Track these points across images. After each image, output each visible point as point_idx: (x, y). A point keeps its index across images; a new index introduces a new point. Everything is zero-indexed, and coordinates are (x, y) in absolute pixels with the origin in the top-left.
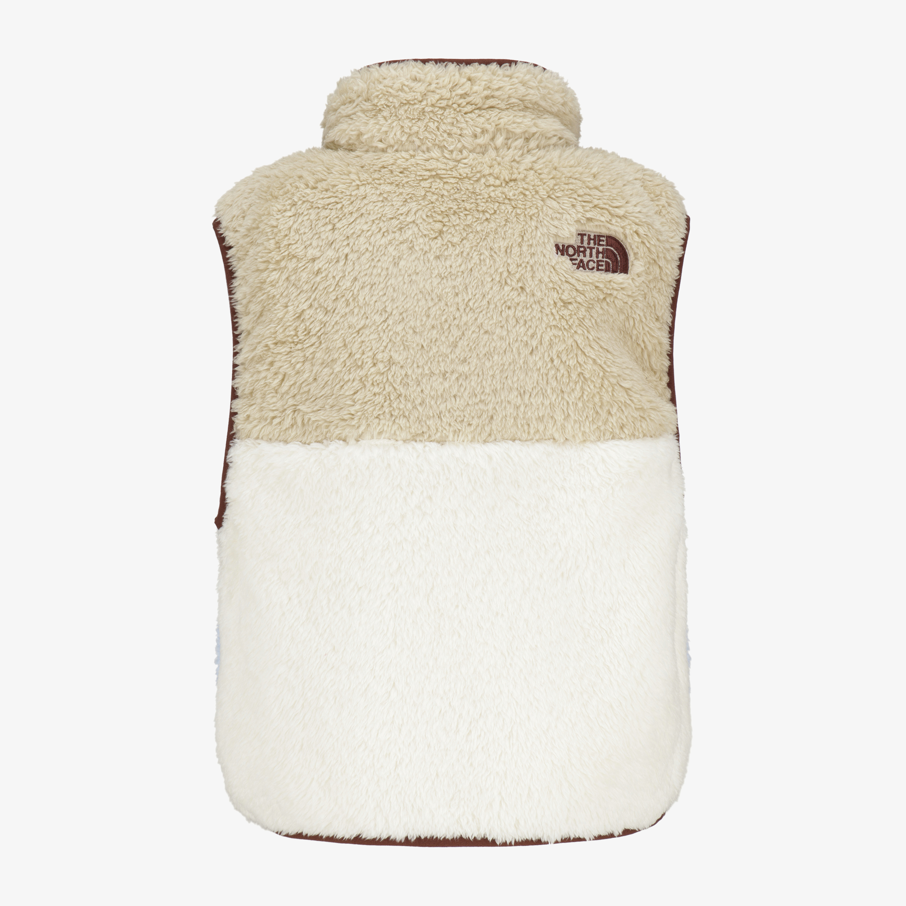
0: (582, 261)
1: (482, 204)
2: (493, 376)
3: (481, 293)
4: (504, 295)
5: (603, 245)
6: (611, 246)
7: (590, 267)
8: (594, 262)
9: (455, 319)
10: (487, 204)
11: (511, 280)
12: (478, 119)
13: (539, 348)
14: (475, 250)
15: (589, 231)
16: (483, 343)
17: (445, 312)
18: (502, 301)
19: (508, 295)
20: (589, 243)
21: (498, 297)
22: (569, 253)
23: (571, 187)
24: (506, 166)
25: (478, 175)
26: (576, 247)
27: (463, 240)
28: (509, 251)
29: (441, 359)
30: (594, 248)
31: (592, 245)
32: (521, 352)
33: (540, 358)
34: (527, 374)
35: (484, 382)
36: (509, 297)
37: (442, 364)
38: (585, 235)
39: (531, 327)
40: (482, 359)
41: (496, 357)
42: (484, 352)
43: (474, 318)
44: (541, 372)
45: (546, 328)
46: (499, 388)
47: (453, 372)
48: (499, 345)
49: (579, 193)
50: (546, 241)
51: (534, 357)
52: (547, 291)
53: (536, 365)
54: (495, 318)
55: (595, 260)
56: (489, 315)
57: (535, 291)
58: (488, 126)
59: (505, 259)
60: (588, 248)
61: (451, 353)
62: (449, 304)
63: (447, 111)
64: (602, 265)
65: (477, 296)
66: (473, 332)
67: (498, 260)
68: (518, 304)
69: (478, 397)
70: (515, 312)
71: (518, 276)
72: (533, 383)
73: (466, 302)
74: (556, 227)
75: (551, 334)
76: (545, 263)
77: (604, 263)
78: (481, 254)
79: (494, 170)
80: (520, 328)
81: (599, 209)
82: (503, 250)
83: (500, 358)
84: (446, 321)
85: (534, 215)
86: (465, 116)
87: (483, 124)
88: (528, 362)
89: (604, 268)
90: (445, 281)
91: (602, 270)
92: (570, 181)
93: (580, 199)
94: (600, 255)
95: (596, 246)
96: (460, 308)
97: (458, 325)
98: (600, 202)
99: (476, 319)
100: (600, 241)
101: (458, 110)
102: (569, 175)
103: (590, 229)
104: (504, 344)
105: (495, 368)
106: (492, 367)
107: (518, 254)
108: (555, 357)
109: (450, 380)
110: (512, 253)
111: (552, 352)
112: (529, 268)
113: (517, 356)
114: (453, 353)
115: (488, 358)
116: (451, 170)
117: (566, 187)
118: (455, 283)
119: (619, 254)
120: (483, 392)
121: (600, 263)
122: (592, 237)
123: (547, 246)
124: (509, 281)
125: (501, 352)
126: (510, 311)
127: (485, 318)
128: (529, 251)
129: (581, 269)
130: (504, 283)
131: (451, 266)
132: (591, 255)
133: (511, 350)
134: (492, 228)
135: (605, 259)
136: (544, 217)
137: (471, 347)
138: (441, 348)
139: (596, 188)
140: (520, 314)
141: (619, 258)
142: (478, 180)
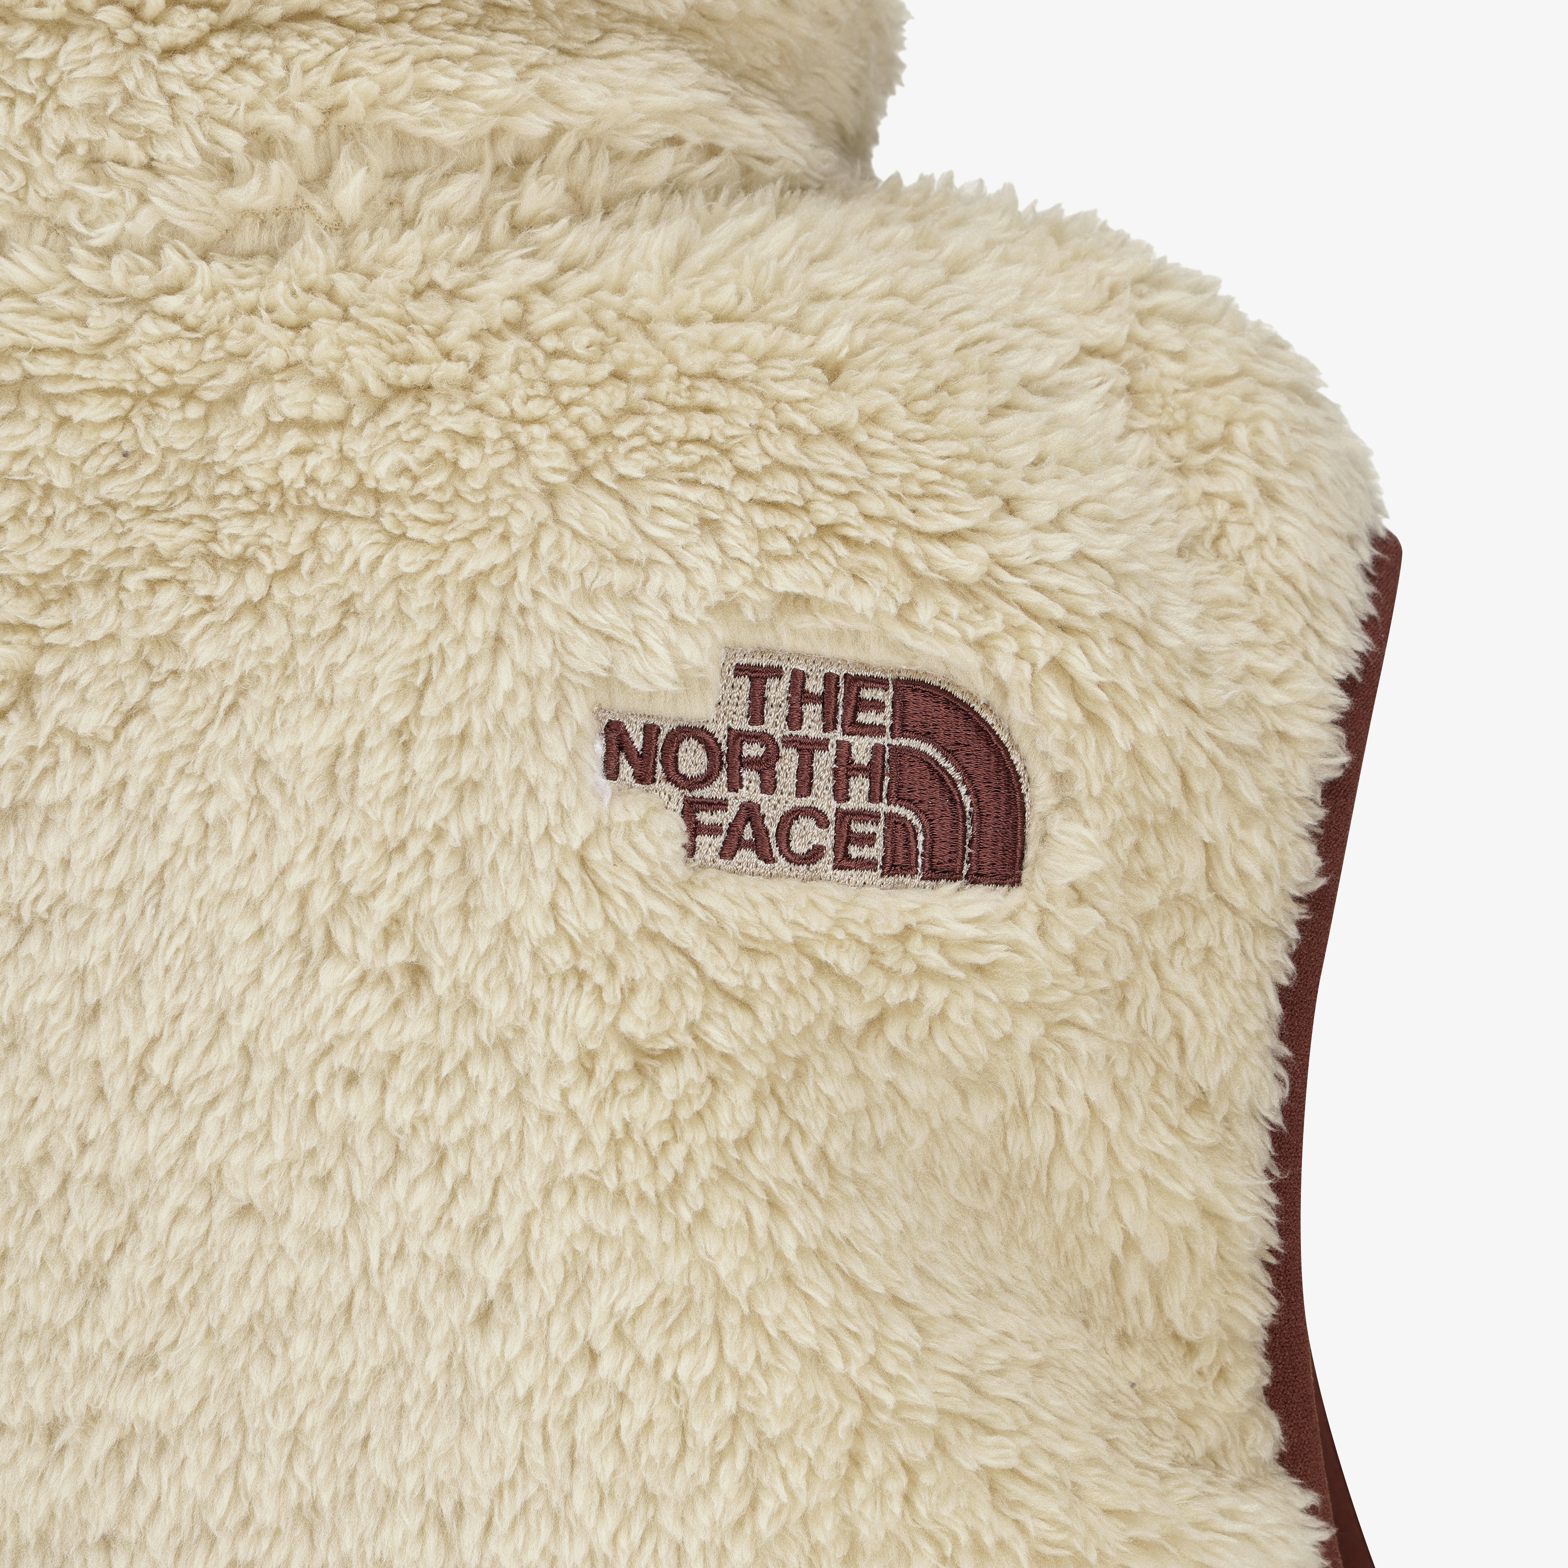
0: (750, 812)
1: (237, 526)
2: (295, 1438)
3: (204, 1003)
4: (318, 1012)
5: (877, 730)
6: (926, 737)
7: (799, 846)
8: (822, 821)
9: (84, 1146)
10: (261, 524)
11: (354, 932)
12: (226, 85)
13: (518, 1294)
14: (181, 771)
15: (799, 656)
16: (230, 1270)
17: (35, 1113)
18: (312, 1048)
19: (340, 1012)
20: (794, 719)
21: (287, 1028)
22: (683, 769)
23: (701, 426)
24: (375, 322)
25: (234, 374)
26: (722, 737)
27: (128, 718)
28: (343, 771)
29: (29, 1356)
30: (823, 745)
31: (812, 728)
32: (430, 1315)
33: (528, 1347)
34: (464, 1423)
35: (249, 1473)
36: (345, 1025)
37: (37, 1381)
38: (777, 672)
39: (466, 1178)
40: (235, 1351)
41: (300, 1344)
42: (239, 1319)
43: (176, 1141)
44: (537, 1416)
45: (547, 1193)
46: (325, 1499)
47: (92, 1418)
48: (310, 1279)
49: (740, 461)
50: (545, 714)
51: (496, 1340)
52: (540, 992)
53: (508, 1376)
54: (279, 1134)
55: (827, 804)
56: (249, 1122)
57: (478, 991)
58: (282, 122)
59: (320, 819)
60: (789, 742)
61: (79, 1320)
62: (55, 1068)
63: (74, 41)
64: (869, 840)
65: (185, 1023)
66: (179, 1214)
67: (285, 822)
68: (395, 1058)
69: (223, 1545)
70: (382, 1101)
71: (383, 907)
72: (501, 1464)
73: (133, 1053)
74: (609, 638)
75: (571, 1224)
76: (533, 835)
77: (878, 829)
78: (210, 792)
79: (310, 346)
80: (414, 1184)
81: (842, 550)
82: (315, 766)
83: (324, 1347)
84: (44, 1159)
85: (484, 575)
86: (162, 67)
87: (250, 107)
88: (471, 1368)
89: (876, 852)
90: (33, 944)
91: (866, 864)
92: (702, 398)
93: (744, 491)
94: (859, 786)
95: (837, 735)
96: (108, 1090)
97: (104, 1179)
98: (850, 511)
99: (190, 1144)
100: (860, 705)
101: (125, 35)
102: (697, 362)
103: (802, 646)
104: (336, 1277)
105: (300, 1403)
106: (283, 1391)
107: (390, 786)
108: (603, 1342)
109: (79, 1462)
110: (361, 782)
111: (588, 1316)
112: (442, 866)
113: (407, 1339)
114: (87, 1325)
115: (264, 1345)
116: (97, 353)
117: (677, 426)
118: (81, 956)
119: (968, 777)
120: (246, 1522)
121: (858, 828)
122: (815, 686)
123: (551, 739)
124: (342, 937)
125: (327, 1316)
126: (354, 1095)
127: (228, 1139)
128: (448, 773)
129: (746, 856)
130: (317, 942)
131: (66, 863)
132: (805, 785)
133: (375, 1309)
134: (268, 650)
135: (883, 807)
136: (543, 590)
137: (173, 1290)
138: (28, 1295)
139: (838, 434)
140: (407, 1114)
141: (967, 801)
142: (233, 399)
